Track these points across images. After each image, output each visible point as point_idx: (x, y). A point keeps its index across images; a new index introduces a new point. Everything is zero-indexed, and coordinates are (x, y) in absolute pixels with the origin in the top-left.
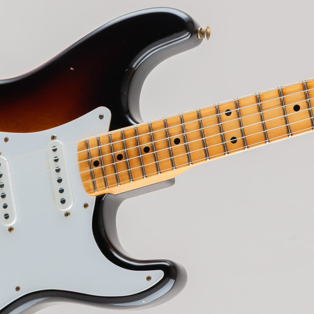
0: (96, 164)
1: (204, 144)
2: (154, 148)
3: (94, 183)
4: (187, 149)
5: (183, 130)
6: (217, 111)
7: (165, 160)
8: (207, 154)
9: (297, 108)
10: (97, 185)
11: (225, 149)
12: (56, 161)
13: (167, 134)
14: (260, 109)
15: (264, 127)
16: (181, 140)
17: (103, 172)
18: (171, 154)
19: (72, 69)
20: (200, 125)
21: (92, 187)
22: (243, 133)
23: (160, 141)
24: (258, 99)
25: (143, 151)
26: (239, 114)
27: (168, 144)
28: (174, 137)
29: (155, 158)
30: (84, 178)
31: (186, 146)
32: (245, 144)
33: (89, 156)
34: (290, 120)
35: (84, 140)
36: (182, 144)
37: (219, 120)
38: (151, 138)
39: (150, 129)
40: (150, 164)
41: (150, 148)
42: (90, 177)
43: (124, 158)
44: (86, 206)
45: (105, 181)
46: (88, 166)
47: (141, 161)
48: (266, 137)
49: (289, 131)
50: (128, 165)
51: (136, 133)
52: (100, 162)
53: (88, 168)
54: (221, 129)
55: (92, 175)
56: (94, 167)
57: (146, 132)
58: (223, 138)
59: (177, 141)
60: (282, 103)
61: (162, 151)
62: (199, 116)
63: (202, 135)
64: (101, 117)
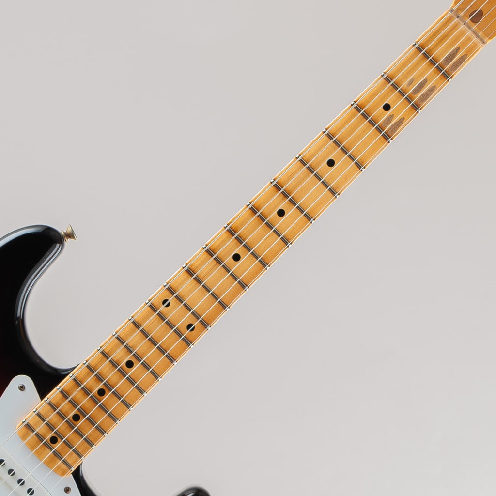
0: (54, 440)
1: (162, 350)
2: (109, 386)
3: (65, 462)
4: (146, 366)
5: (129, 349)
6: (153, 308)
7: (129, 392)
8: (171, 359)
9: (237, 257)
10: (70, 461)
11: (188, 342)
13: (114, 364)
14: (198, 281)
15: (215, 296)
16: (134, 360)
17: (68, 444)
18: (131, 381)
20: (145, 333)
21: (64, 467)
22: (196, 315)
23: (111, 375)
24: (190, 272)
25: (98, 396)
26: (179, 299)
27: (122, 373)
28: (123, 363)
29: (117, 395)
30: (49, 463)
31: (143, 364)
32: (205, 324)
33: (40, 437)
34: (237, 274)
36: (137, 366)
37: (161, 317)
38: (99, 378)
39: (91, 369)
40: (115, 405)
41: (105, 389)
42: (56, 458)
43: (81, 416)
44: (67, 490)
45: (76, 452)
46: (46, 448)
47: (103, 408)
48: (223, 305)
49: (243, 285)
50: (91, 421)
51: (77, 382)
52: (57, 436)
53: (48, 450)
54: (170, 325)
55: (58, 455)
56: (53, 445)
57: (90, 376)
58: (178, 333)
59: (130, 364)
60: (218, 261)
61: (121, 384)
62: (136, 325)
63: (153, 342)
64: (22, 388)
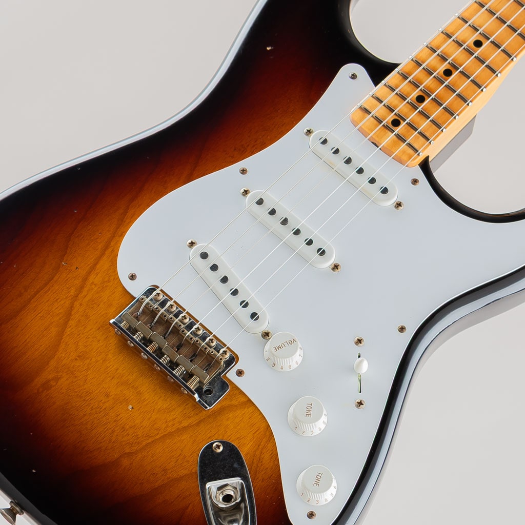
0: (396, 123)
1: (513, 28)
2: (455, 65)
3: (410, 145)
4: (496, 45)
5: (475, 28)
7: (479, 71)
10: (416, 146)
12: (337, 152)
13: (460, 43)
16: (482, 39)
17: (413, 126)
18: (481, 60)
19: (268, 49)
20: (492, 12)
21: (410, 151)
23: (457, 54)
25: (444, 76)
27: (470, 52)
28: (470, 41)
29: (466, 74)
31: (493, 42)
33: (379, 119)
35: (356, 108)
36: (486, 44)
38: (443, 58)
39: (433, 49)
40: (464, 86)
41: (451, 68)
42: (400, 141)
43: (426, 97)
44: (414, 182)
46: (387, 131)
47: (451, 89)
50: (438, 101)
52: (399, 119)
53: (389, 132)
55: (401, 139)
56: (395, 128)
57: (431, 55)
59: (478, 44)
61: (468, 63)
63: (503, 20)
64: (354, 77)
